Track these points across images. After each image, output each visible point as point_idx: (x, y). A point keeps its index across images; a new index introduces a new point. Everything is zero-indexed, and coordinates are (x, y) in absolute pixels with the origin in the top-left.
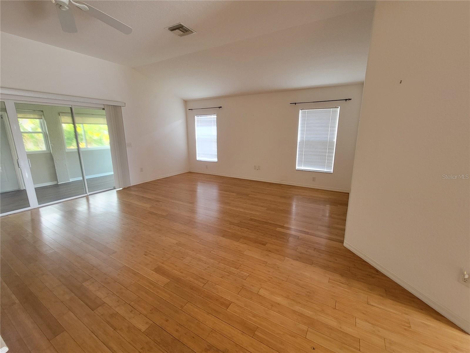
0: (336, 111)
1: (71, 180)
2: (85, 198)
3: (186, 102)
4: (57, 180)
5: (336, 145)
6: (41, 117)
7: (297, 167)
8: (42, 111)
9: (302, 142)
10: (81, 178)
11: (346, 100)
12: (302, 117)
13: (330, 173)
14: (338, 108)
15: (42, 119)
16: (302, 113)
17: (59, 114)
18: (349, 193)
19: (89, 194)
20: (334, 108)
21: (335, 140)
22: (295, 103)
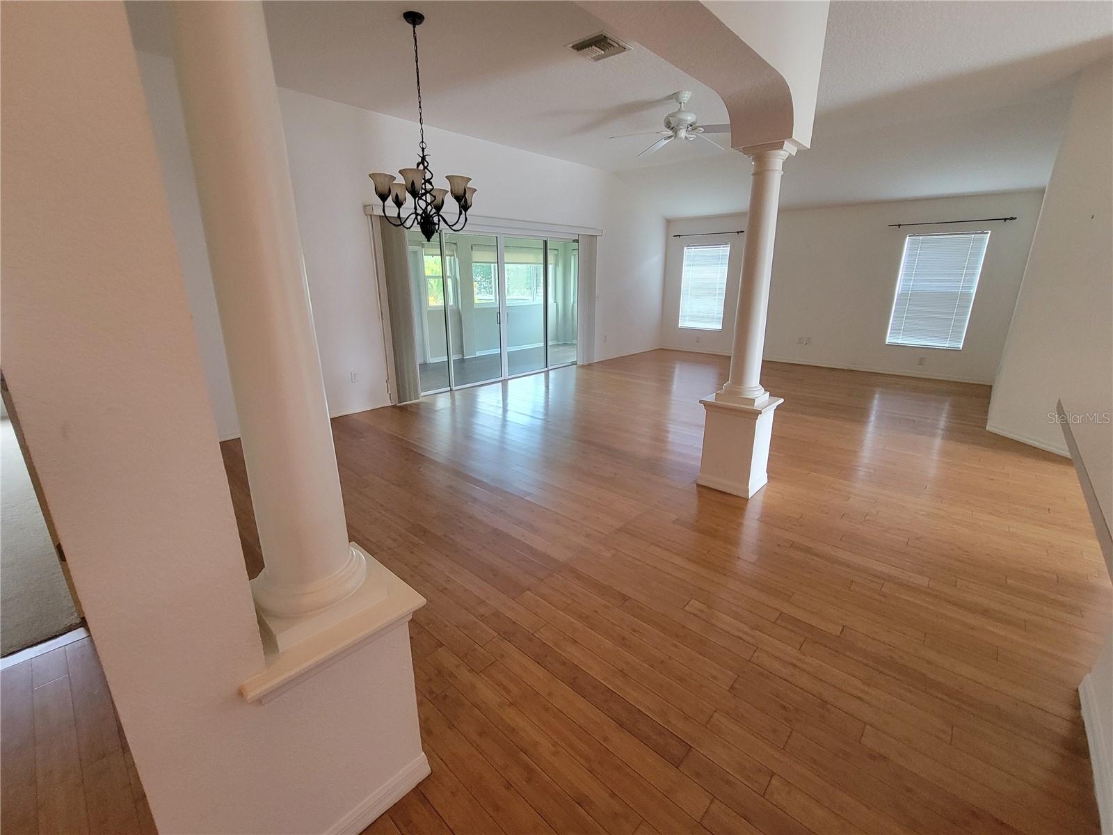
0: (983, 239)
1: (478, 354)
2: (543, 374)
3: (669, 222)
4: (462, 353)
5: (975, 300)
6: (452, 254)
7: (888, 340)
8: (455, 244)
9: (903, 295)
10: (497, 351)
11: (1005, 219)
12: (910, 249)
13: (956, 351)
14: (987, 233)
15: (453, 255)
16: (911, 243)
17: (472, 247)
18: (991, 387)
19: (550, 368)
20: (980, 233)
21: (974, 291)
22: (899, 225)
